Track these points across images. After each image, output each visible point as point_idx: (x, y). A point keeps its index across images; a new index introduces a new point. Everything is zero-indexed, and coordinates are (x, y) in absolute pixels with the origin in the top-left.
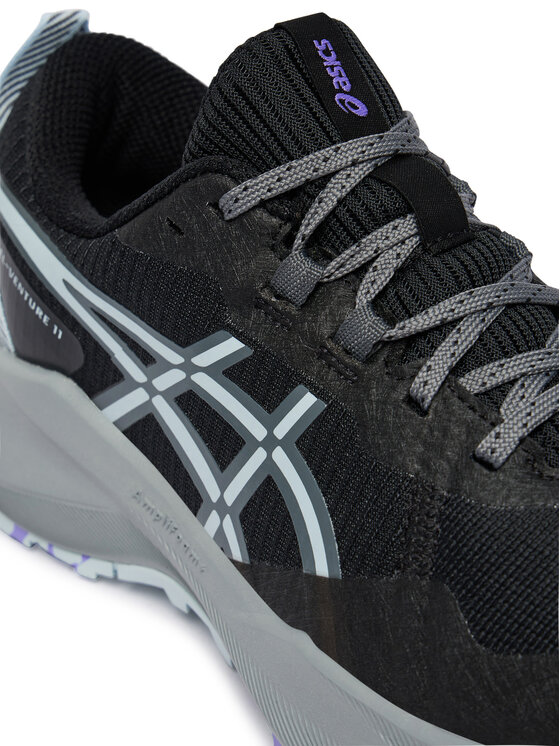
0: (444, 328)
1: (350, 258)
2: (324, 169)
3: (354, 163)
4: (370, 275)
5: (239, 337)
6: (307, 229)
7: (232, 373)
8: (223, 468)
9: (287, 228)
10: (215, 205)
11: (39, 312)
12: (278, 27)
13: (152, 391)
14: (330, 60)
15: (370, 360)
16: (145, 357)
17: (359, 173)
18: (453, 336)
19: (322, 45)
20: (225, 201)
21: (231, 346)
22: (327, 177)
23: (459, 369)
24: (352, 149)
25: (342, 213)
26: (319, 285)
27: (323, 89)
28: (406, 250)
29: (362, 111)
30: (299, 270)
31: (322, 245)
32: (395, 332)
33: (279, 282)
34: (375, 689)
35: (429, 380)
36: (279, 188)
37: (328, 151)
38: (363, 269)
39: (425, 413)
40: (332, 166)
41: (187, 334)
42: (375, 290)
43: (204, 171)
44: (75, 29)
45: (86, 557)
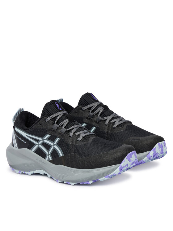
0: (72, 129)
1: (61, 124)
2: (57, 115)
3: (61, 114)
4: (64, 125)
5: (49, 134)
6: (56, 121)
7: (49, 139)
8: (48, 150)
9: (54, 122)
10: (45, 121)
11: (22, 140)
12: (51, 101)
13: (38, 144)
14: (57, 104)
15: (65, 133)
16: (37, 141)
17: (61, 115)
18: (74, 130)
19: (56, 103)
20: (46, 120)
21: (48, 136)
22: (58, 116)
23: (75, 133)
24: (60, 113)
25: (60, 119)
26: (58, 127)
27: (57, 107)
28: (67, 122)
29: (61, 109)
30: (56, 126)
31: (58, 123)
32: (67, 130)
33: (53, 128)
34: (72, 167)
35: (71, 134)
36: (52, 117)
37: (58, 113)
38: (63, 125)
39: (71, 137)
40: (58, 114)
41: (42, 136)
42: (64, 126)
43: (43, 117)
44: (22, 110)
45: (29, 172)
